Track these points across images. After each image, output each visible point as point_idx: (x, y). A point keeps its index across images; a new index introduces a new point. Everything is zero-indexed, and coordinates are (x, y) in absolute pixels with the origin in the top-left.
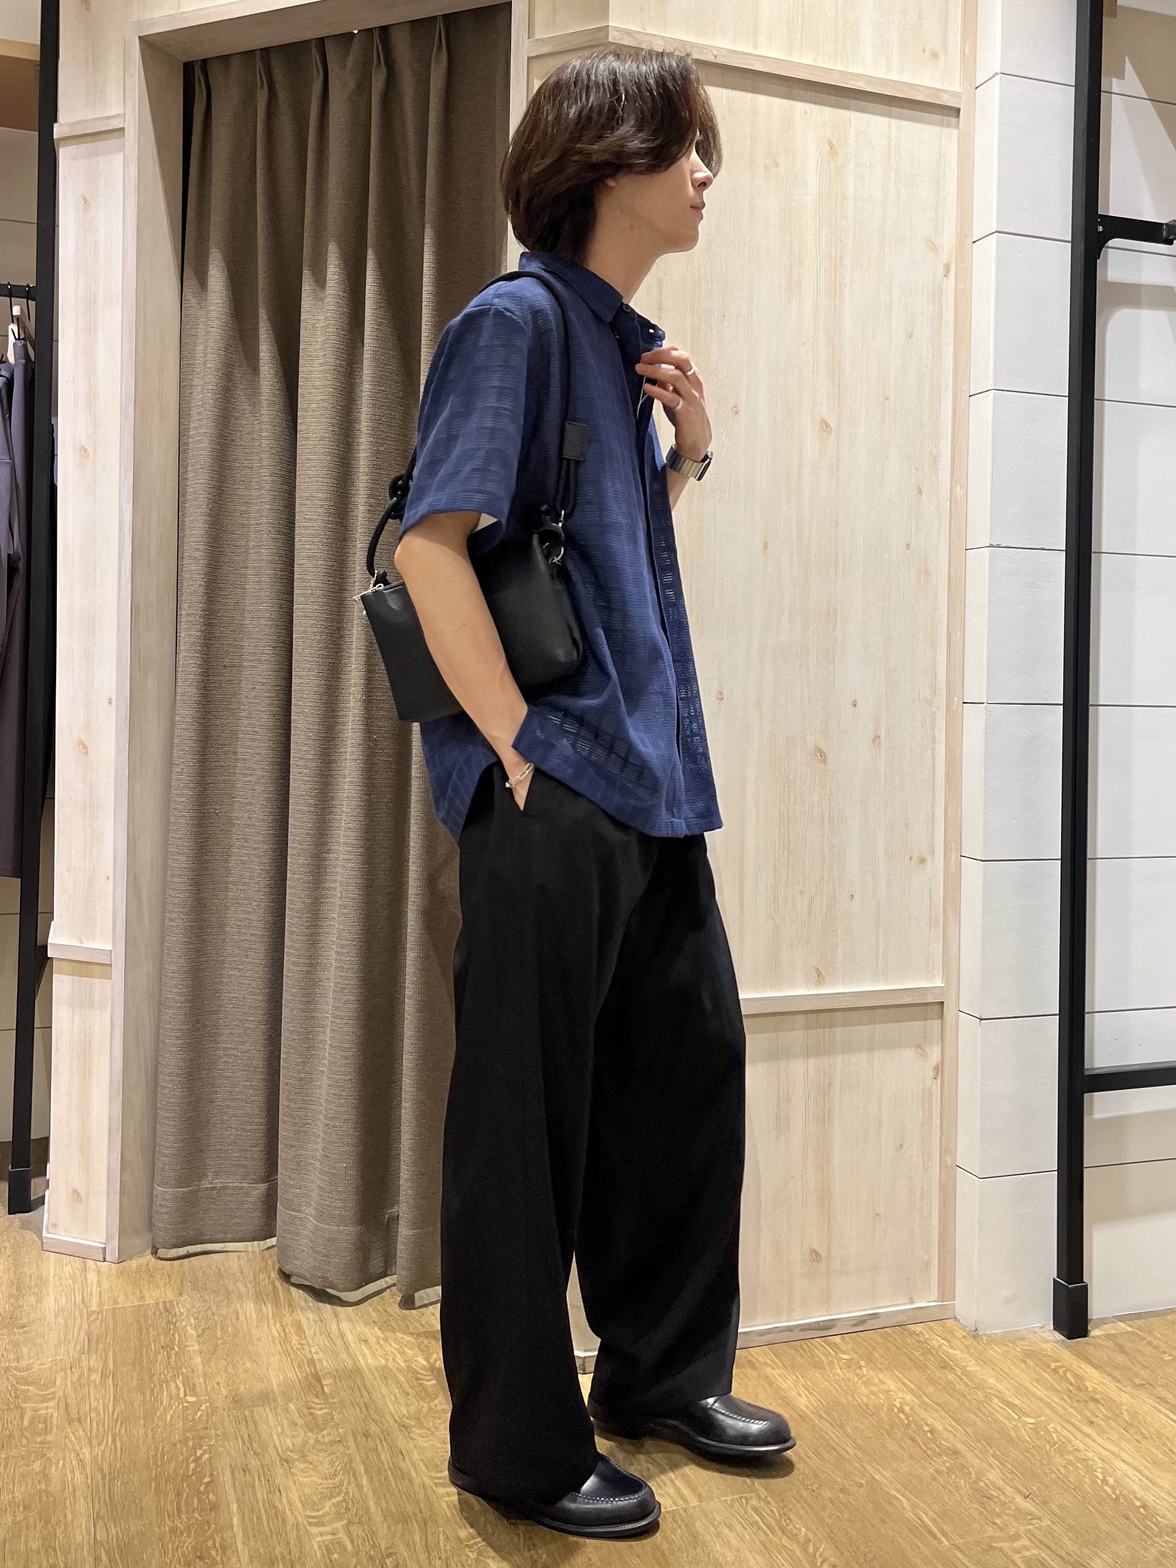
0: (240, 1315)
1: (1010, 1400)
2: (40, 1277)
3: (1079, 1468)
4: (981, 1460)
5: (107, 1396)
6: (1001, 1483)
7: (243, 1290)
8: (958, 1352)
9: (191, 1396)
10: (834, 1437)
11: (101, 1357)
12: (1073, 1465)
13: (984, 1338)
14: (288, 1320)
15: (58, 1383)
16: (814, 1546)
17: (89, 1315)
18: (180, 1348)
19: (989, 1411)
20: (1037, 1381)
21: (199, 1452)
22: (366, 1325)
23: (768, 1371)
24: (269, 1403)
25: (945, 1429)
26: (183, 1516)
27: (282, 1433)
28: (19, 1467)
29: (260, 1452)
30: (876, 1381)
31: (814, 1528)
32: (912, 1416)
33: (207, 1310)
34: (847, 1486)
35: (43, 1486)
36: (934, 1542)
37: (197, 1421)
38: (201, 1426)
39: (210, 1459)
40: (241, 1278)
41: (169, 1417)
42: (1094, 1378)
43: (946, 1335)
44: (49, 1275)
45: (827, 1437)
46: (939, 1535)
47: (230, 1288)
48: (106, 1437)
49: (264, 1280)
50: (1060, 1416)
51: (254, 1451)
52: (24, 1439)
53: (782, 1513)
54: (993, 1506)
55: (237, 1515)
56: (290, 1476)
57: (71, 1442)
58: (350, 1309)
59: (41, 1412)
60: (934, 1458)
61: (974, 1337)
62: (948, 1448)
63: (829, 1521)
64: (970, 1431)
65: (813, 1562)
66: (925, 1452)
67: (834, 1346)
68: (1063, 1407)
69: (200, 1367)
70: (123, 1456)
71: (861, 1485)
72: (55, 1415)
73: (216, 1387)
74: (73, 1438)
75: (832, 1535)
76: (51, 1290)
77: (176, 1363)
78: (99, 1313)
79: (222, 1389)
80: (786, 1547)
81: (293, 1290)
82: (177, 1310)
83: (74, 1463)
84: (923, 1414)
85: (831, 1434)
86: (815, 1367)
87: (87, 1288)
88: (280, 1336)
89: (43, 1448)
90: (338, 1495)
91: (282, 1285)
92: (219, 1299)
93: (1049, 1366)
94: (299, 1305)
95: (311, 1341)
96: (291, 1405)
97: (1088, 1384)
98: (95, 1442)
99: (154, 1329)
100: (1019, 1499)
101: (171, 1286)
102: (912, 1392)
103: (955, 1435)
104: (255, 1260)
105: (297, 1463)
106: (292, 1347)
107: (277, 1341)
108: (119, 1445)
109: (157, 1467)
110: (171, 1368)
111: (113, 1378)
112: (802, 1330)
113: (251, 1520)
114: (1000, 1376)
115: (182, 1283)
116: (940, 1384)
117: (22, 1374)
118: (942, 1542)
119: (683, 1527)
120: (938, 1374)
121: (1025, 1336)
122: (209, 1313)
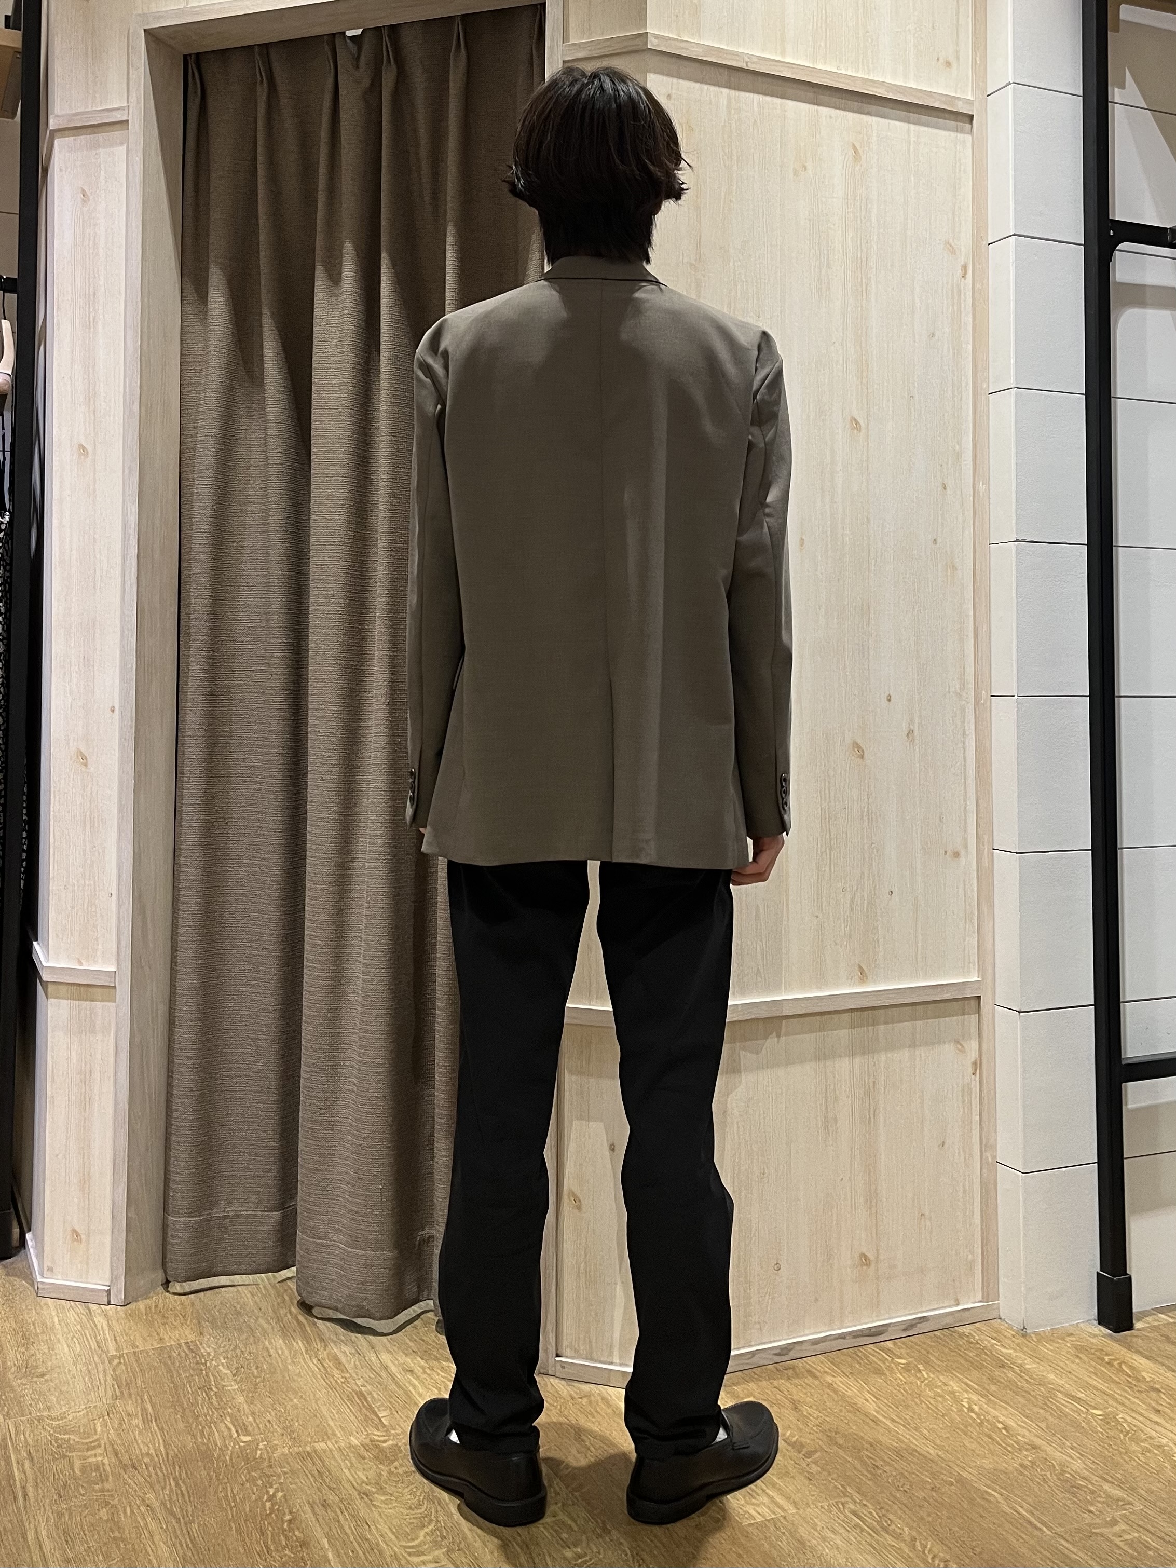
0: (272, 1351)
1: (1073, 1394)
2: (44, 1324)
3: (1156, 1454)
4: (1061, 1453)
5: (156, 1440)
6: (1086, 1473)
7: (266, 1326)
8: (1011, 1351)
9: (245, 1435)
10: (911, 1439)
11: (136, 1400)
12: (1149, 1451)
13: (1033, 1336)
14: (323, 1354)
15: (99, 1430)
16: (921, 1544)
17: (111, 1360)
18: (217, 1388)
19: (1056, 1406)
20: (1096, 1374)
21: (271, 1491)
22: (406, 1355)
23: (829, 1379)
24: (328, 1437)
25: (1019, 1425)
26: (273, 1554)
27: (351, 1466)
28: (85, 1517)
29: (335, 1486)
30: (940, 1384)
31: (915, 1525)
32: (984, 1415)
33: (234, 1349)
34: (938, 1486)
35: (117, 1534)
36: (1036, 1533)
37: (259, 1460)
38: (266, 1464)
39: (284, 1496)
40: (261, 1315)
41: (228, 1458)
42: (1147, 1368)
43: (995, 1335)
44: (53, 1322)
45: (906, 1441)
46: (1039, 1525)
47: (252, 1325)
48: (168, 1482)
49: (286, 1315)
50: (1125, 1406)
51: (328, 1486)
52: (81, 1489)
53: (881, 1515)
54: (1082, 1493)
55: (330, 1550)
56: (374, 1509)
57: (132, 1488)
58: (384, 1338)
59: (90, 1460)
60: (1016, 1454)
61: (1024, 1336)
62: (1027, 1444)
63: (930, 1519)
64: (1043, 1425)
65: (924, 1559)
66: (1007, 1450)
67: (887, 1351)
68: (1126, 1398)
69: (245, 1406)
70: (192, 1499)
71: (951, 1484)
72: (106, 1461)
73: (267, 1424)
74: (134, 1486)
75: (936, 1532)
76: (60, 1336)
77: (219, 1404)
78: (120, 1358)
79: (275, 1427)
80: (894, 1546)
81: (319, 1323)
82: (203, 1351)
83: (141, 1508)
84: (994, 1412)
85: (908, 1437)
86: (875, 1373)
87: (99, 1332)
88: (320, 1371)
89: (105, 1496)
90: (429, 1524)
91: (306, 1319)
92: (245, 1335)
93: (1103, 1360)
94: (330, 1339)
95: (354, 1375)
96: (352, 1438)
97: (1144, 1374)
98: (157, 1487)
99: (185, 1371)
100: (1106, 1486)
101: (188, 1326)
102: (976, 1391)
103: (1029, 1431)
104: (269, 1295)
105: (376, 1495)
106: (336, 1381)
107: (319, 1376)
108: (184, 1489)
109: (231, 1508)
110: (215, 1408)
111: (156, 1420)
112: (855, 1337)
113: (346, 1554)
114: (1058, 1372)
115: (199, 1323)
116: (1001, 1382)
117: (57, 1423)
118: (1044, 1532)
119: (786, 1533)
120: (997, 1373)
121: (1072, 1332)
122: (238, 1351)
